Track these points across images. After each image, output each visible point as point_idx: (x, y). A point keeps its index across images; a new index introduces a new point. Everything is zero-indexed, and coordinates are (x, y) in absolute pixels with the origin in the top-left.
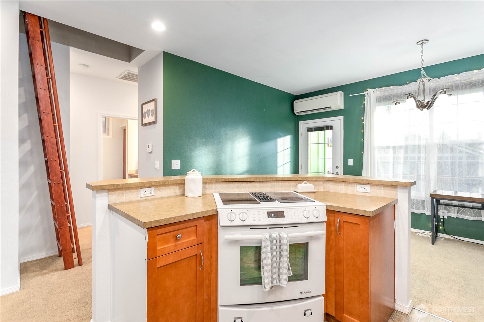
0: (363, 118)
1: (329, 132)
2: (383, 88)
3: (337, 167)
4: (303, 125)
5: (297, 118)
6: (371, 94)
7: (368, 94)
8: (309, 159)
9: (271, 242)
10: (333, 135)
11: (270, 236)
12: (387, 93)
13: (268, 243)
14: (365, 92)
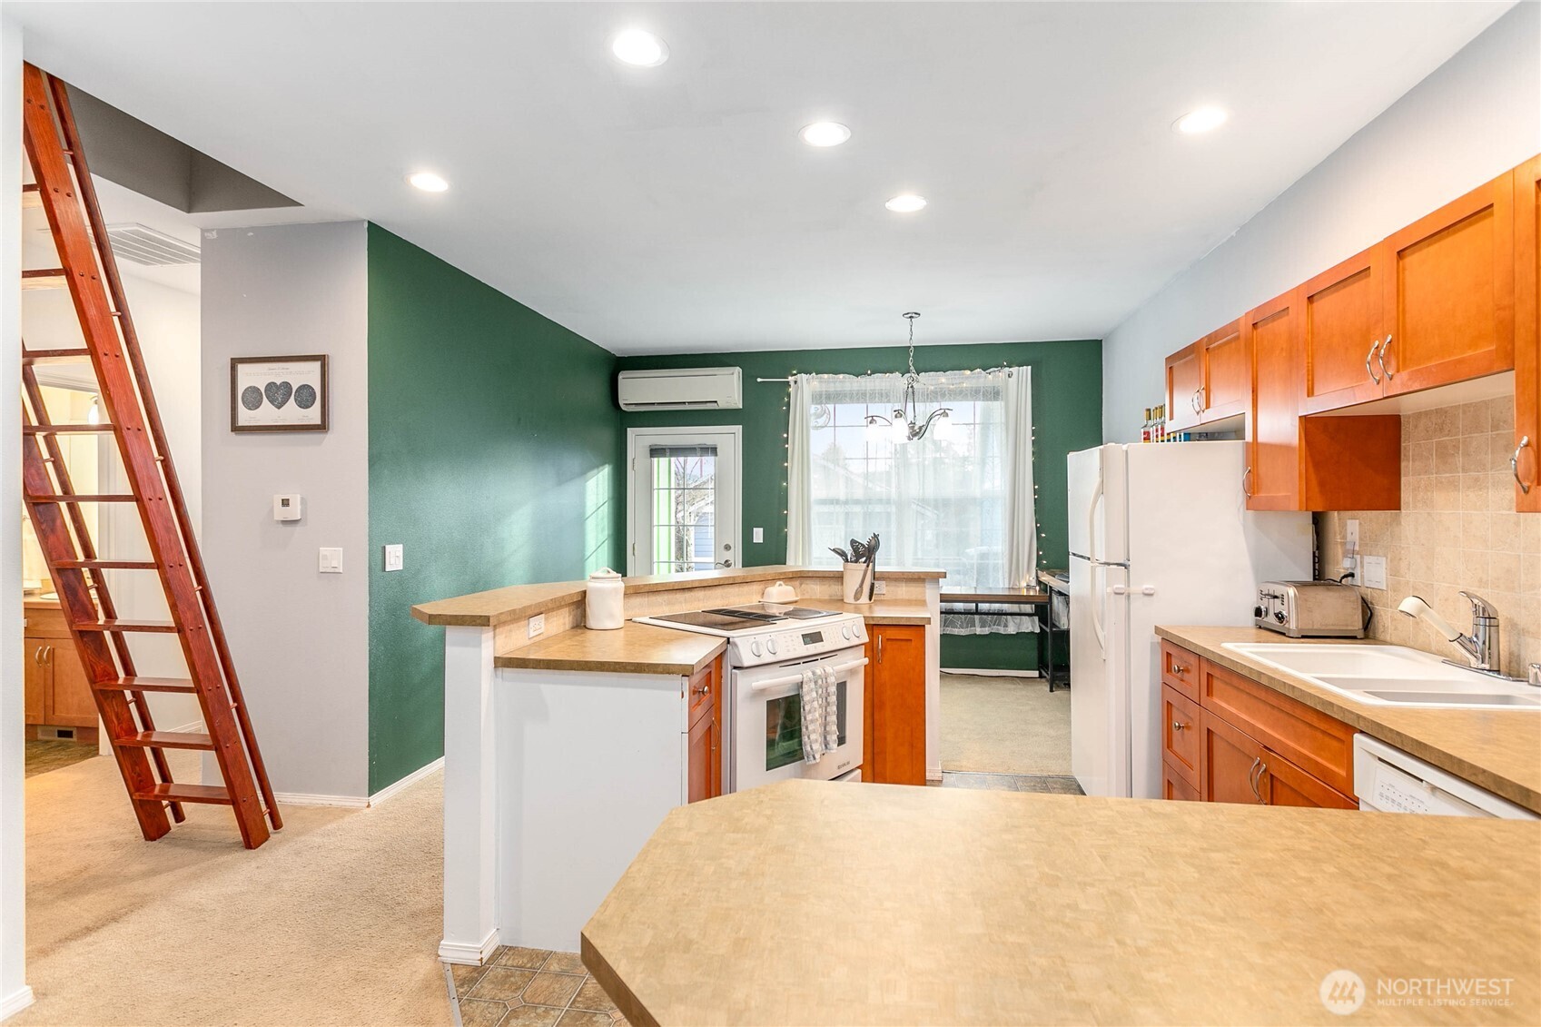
0: (785, 435)
1: (709, 460)
2: (826, 376)
3: (727, 547)
4: (639, 439)
5: (623, 420)
6: (805, 387)
7: (796, 382)
8: (655, 529)
9: (816, 682)
10: (718, 467)
11: (814, 673)
12: (832, 388)
13: (812, 685)
14: (791, 379)
